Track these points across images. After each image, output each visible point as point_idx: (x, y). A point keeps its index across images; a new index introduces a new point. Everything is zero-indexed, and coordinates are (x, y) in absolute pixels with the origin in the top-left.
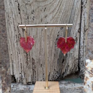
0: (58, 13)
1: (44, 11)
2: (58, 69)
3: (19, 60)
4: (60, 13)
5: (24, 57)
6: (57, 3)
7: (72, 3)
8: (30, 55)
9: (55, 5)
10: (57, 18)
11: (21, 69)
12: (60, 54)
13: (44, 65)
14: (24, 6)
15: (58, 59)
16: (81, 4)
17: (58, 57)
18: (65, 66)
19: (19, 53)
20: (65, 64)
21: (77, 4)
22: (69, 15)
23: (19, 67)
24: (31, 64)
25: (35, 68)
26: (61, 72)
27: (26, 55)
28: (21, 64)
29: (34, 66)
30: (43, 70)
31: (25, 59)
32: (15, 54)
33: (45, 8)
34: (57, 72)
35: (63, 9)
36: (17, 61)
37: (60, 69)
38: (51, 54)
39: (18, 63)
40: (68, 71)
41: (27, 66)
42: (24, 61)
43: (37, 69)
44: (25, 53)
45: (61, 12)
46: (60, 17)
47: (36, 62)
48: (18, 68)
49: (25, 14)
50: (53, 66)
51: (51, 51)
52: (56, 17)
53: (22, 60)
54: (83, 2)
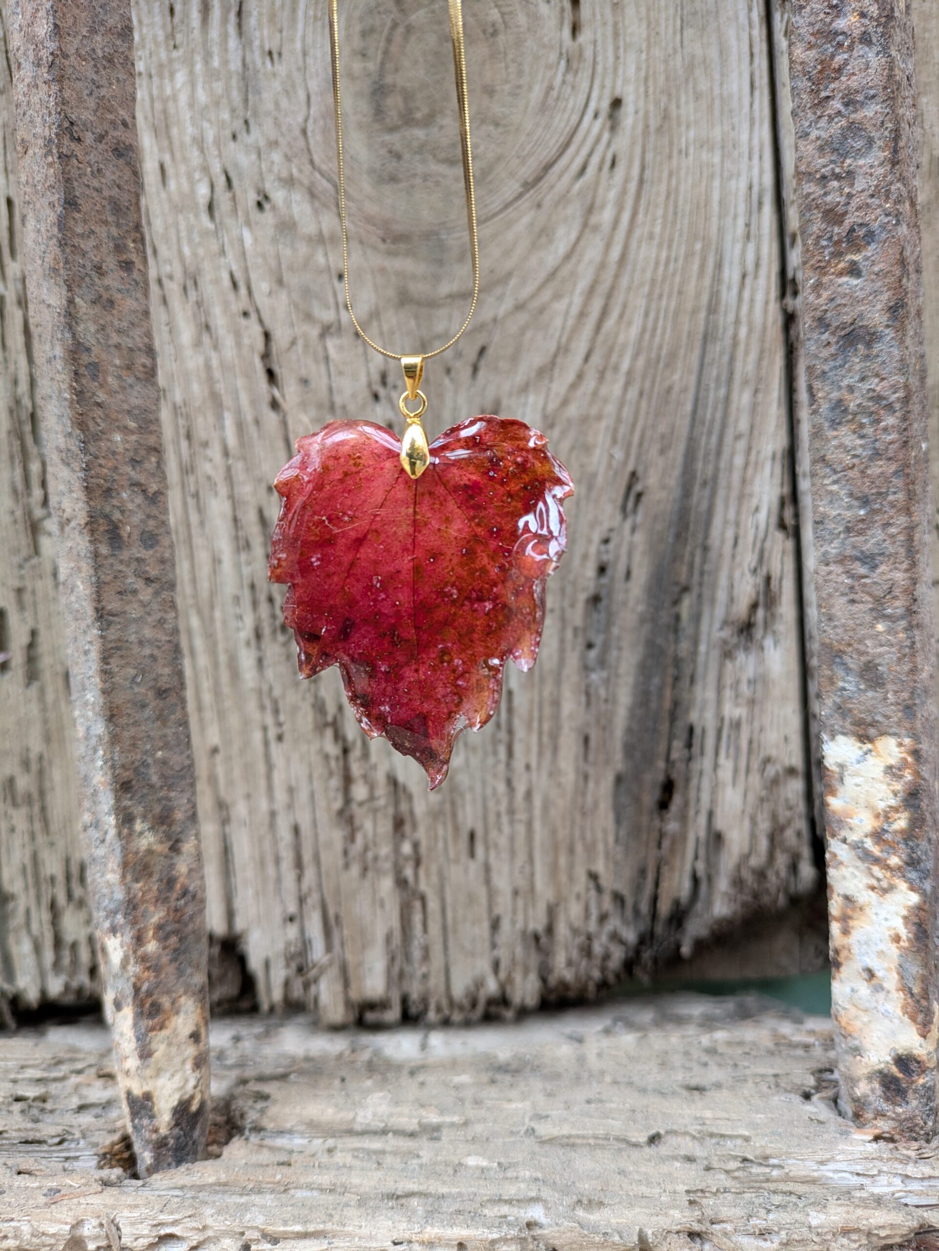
0: (589, 383)
1: (475, 369)
2: (628, 872)
3: (281, 796)
4: (609, 375)
5: (319, 770)
6: (578, 300)
7: (698, 295)
8: (366, 755)
9: (558, 322)
10: (585, 420)
11: (299, 878)
12: (629, 730)
13: (493, 834)
14: (306, 346)
15: (619, 780)
16: (774, 293)
17: (618, 756)
18: (684, 837)
19: (280, 738)
20: (683, 818)
21: (746, 295)
22: (685, 390)
23: (277, 860)
24: (385, 827)
25: (418, 862)
26: (655, 899)
27: (333, 750)
28: (296, 830)
29: (407, 848)
30: (488, 881)
31: (326, 789)
32: (247, 744)
33: (482, 351)
34: (618, 898)
35: (624, 346)
36: (263, 805)
37: (642, 872)
38: (554, 736)
39: (272, 825)
40: (723, 884)
41: (346, 853)
42: (321, 803)
43: (434, 879)
44: (329, 733)
45: (616, 369)
46: (611, 409)
47: (420, 808)
48: (271, 870)
49: (320, 406)
50: (579, 848)
51: (547, 710)
52: (573, 410)
53: (303, 796)
54: (790, 274)
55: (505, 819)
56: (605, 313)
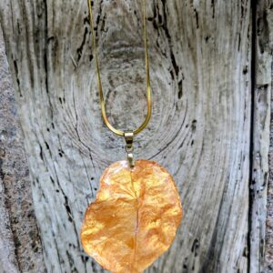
14: (81, 201)
56: (188, 192)
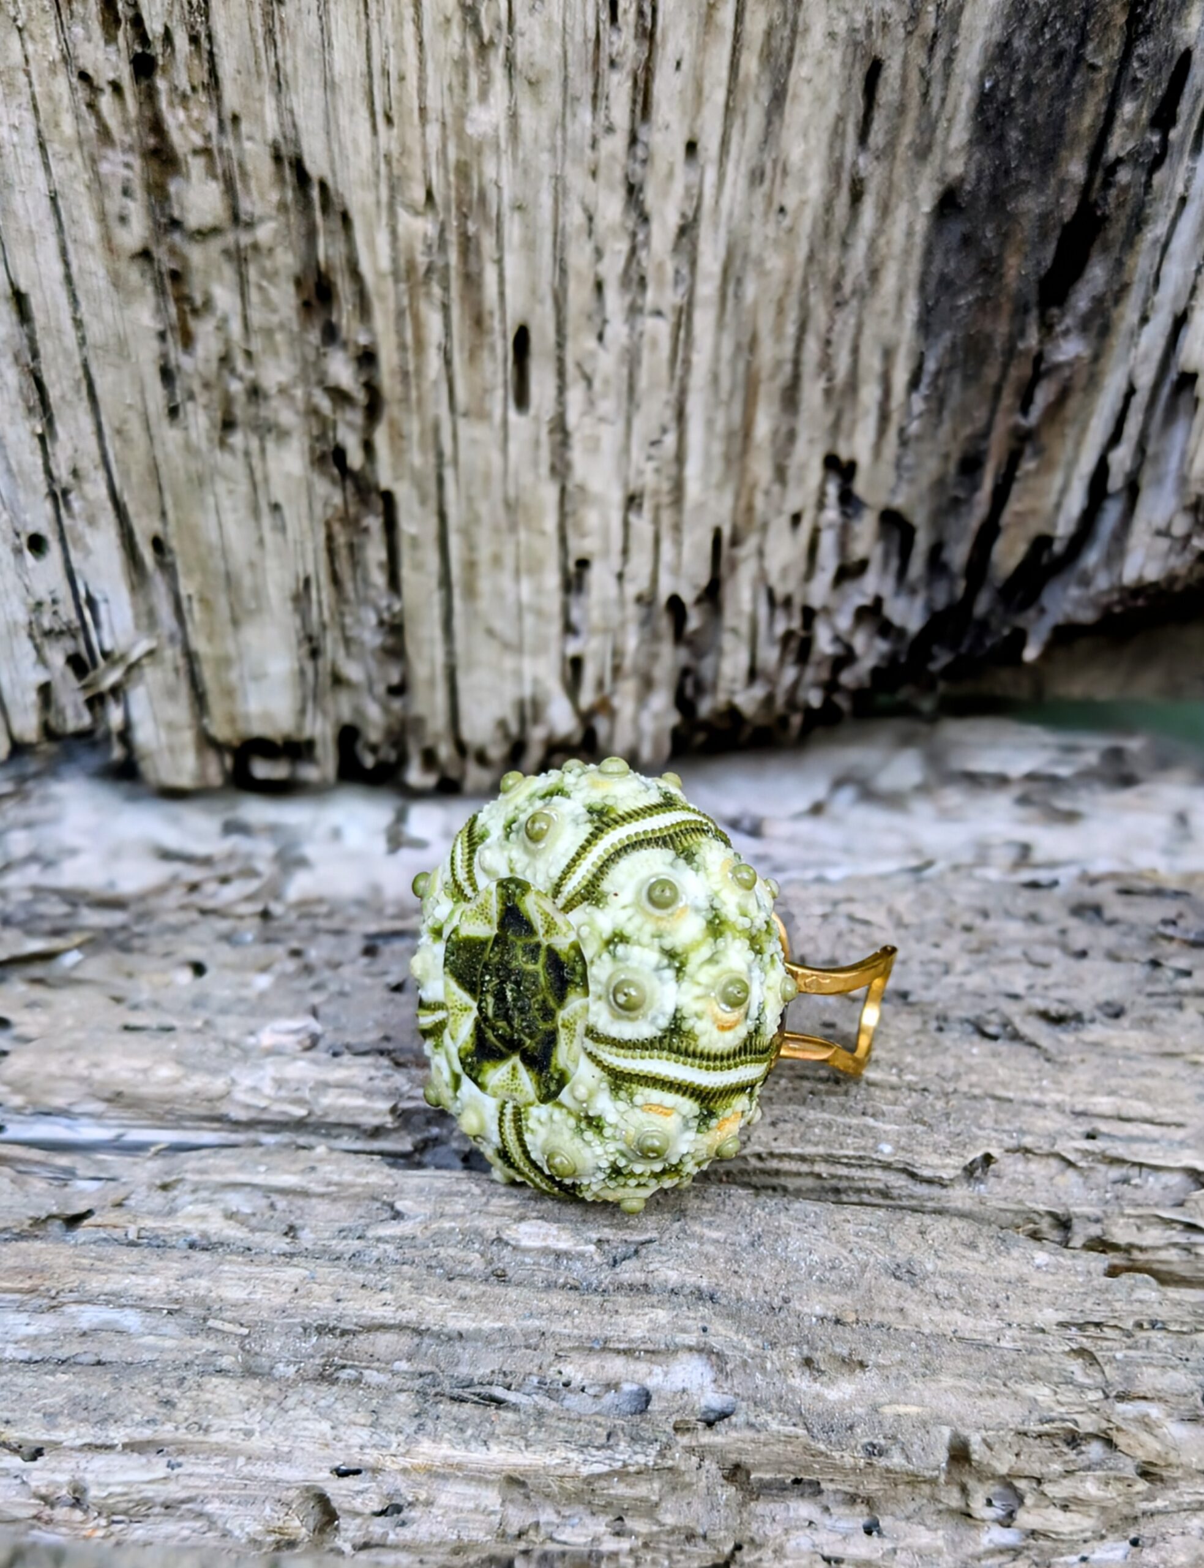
2: (931, 466)
15: (948, 205)
17: (959, 134)
18: (1093, 381)
20: (1101, 328)
25: (373, 409)
29: (341, 368)
30: (560, 470)
34: (896, 527)
38: (780, 59)
55: (615, 301)
